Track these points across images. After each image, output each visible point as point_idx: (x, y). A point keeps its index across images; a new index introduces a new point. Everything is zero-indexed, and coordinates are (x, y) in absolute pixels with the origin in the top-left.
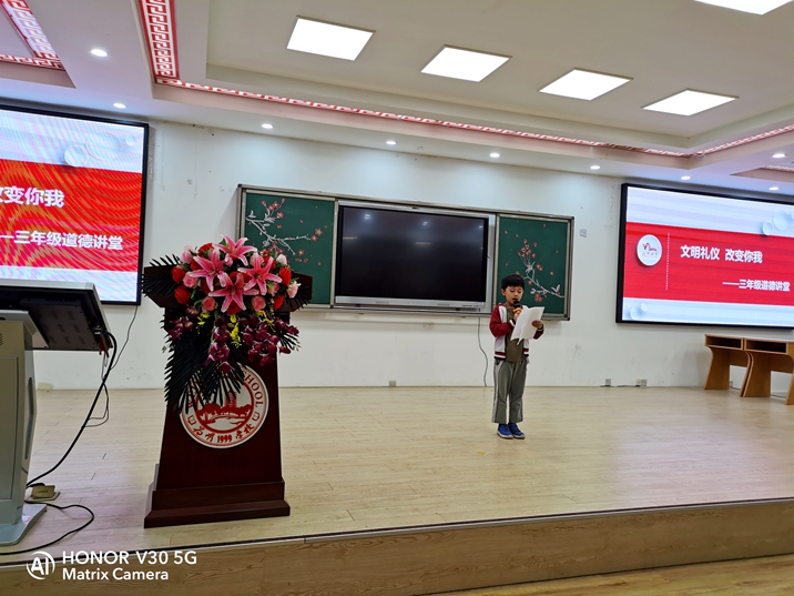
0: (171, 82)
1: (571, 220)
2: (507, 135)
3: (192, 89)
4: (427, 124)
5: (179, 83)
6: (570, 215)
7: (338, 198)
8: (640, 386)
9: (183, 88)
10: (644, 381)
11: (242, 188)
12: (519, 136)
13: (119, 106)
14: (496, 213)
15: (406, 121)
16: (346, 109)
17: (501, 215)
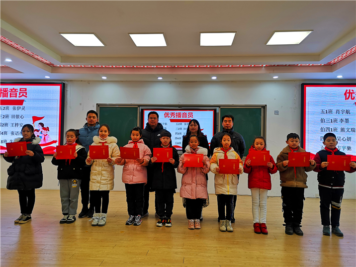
1: (264, 107)
5: (58, 66)
6: (264, 104)
7: (139, 106)
14: (219, 106)
15: (157, 68)
17: (221, 107)
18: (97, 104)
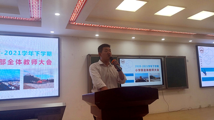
0: (72, 23)
1: (185, 57)
2: (170, 32)
3: (78, 25)
4: (147, 31)
5: (74, 23)
7: (118, 56)
8: (209, 107)
9: (75, 25)
10: (210, 105)
11: (89, 55)
12: (173, 33)
13: (52, 32)
14: (164, 57)
15: (141, 30)
16: (124, 28)
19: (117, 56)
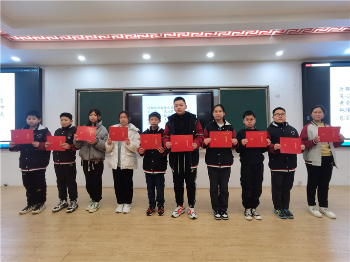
1: (267, 87)
3: (27, 41)
6: (266, 85)
7: (125, 90)
11: (78, 91)
13: (16, 59)
17: (221, 89)
18: (76, 89)
19: (122, 91)
